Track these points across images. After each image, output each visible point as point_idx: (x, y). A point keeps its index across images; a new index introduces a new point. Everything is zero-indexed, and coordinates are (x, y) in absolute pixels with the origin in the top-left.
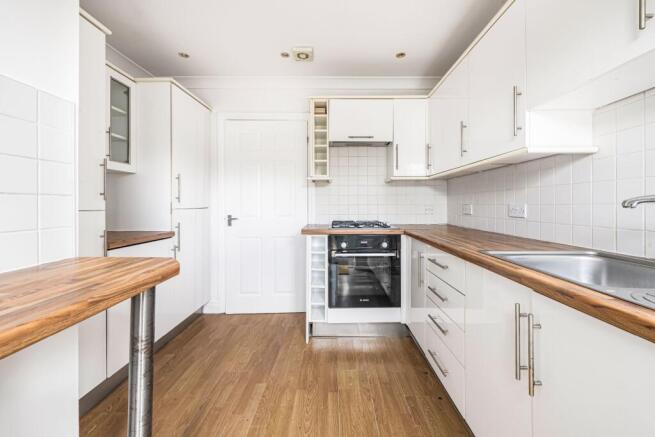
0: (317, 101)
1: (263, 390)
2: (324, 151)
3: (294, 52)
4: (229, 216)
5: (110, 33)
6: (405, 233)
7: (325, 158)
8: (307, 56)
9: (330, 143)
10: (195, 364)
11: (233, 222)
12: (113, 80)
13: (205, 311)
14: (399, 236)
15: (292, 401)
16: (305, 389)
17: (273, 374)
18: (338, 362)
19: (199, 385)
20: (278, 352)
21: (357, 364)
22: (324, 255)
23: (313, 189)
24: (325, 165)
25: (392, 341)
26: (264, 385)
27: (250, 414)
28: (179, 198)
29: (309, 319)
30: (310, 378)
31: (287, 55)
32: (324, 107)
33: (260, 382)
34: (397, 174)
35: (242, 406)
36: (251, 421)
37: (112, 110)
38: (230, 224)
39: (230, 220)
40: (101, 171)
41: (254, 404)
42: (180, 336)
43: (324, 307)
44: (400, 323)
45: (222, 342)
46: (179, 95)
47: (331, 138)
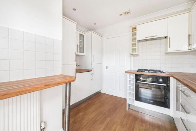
0: (133, 27)
1: (109, 120)
2: (135, 44)
3: (123, 13)
4: (107, 66)
5: (76, 23)
6: (172, 76)
7: (136, 46)
8: (128, 13)
9: (138, 41)
10: (95, 105)
11: (108, 68)
12: (80, 34)
13: (101, 92)
14: (169, 77)
15: (116, 128)
16: (121, 126)
17: (113, 116)
18: (137, 121)
19: (94, 112)
20: (117, 109)
21: (145, 125)
22: (133, 81)
23: (132, 57)
24: (136, 49)
25: (165, 122)
26: (109, 119)
27: (103, 126)
28: (93, 61)
29: (128, 102)
30: (125, 123)
31: (122, 15)
32: (135, 28)
33: (109, 118)
34: (169, 50)
35: (102, 123)
36: (103, 128)
37: (80, 41)
38: (107, 69)
39: (107, 67)
40: (75, 55)
41: (105, 123)
42: (94, 97)
43: (133, 99)
44: (169, 116)
45: (103, 101)
46: (94, 34)
47: (138, 39)
